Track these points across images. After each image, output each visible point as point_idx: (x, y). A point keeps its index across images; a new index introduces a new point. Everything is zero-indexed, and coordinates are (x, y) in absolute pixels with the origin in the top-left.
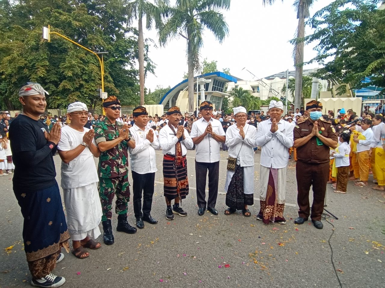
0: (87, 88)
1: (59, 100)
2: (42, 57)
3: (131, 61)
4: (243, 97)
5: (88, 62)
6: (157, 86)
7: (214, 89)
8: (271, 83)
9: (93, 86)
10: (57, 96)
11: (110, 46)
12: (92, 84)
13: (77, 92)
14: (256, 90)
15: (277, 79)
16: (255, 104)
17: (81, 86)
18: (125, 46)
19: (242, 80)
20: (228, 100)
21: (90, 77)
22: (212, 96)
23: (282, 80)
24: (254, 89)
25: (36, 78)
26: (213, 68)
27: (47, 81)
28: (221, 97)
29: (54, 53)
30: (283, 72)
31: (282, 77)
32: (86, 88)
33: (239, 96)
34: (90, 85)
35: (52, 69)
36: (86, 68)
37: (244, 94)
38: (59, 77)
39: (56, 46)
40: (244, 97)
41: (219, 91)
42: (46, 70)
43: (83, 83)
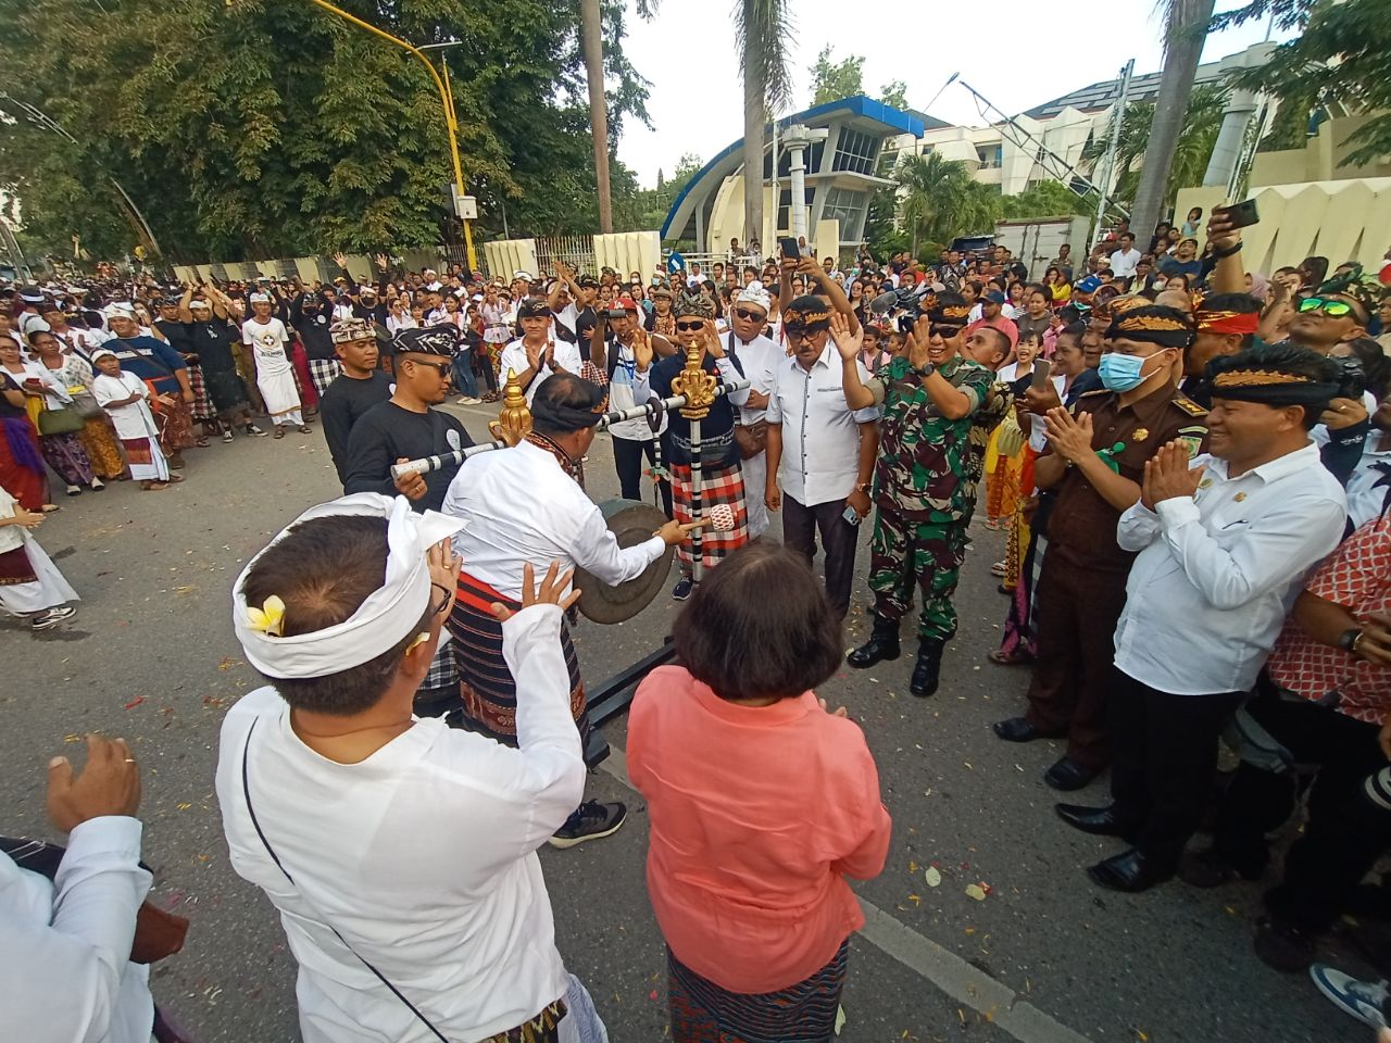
0: (421, 184)
1: (341, 226)
2: (253, 73)
3: (566, 75)
4: (940, 187)
5: (413, 88)
6: (683, 160)
7: (840, 164)
8: (1046, 132)
9: (437, 176)
10: (335, 215)
11: (483, 20)
12: (434, 168)
13: (389, 198)
14: (990, 160)
15: (1070, 114)
16: (980, 211)
17: (400, 177)
18: (532, 16)
19: (949, 125)
20: (896, 198)
21: (423, 141)
22: (833, 188)
23: (1085, 116)
24: (982, 157)
25: (253, 157)
26: (848, 85)
27: (295, 164)
28: (864, 193)
29: (294, 57)
30: (1094, 86)
31: (1086, 105)
32: (416, 182)
33: (926, 185)
34: (428, 173)
35: (304, 121)
36: (407, 111)
37: (946, 177)
38: (329, 147)
39: (292, 28)
40: (945, 188)
41: (858, 171)
42: (279, 124)
43: (404, 164)
